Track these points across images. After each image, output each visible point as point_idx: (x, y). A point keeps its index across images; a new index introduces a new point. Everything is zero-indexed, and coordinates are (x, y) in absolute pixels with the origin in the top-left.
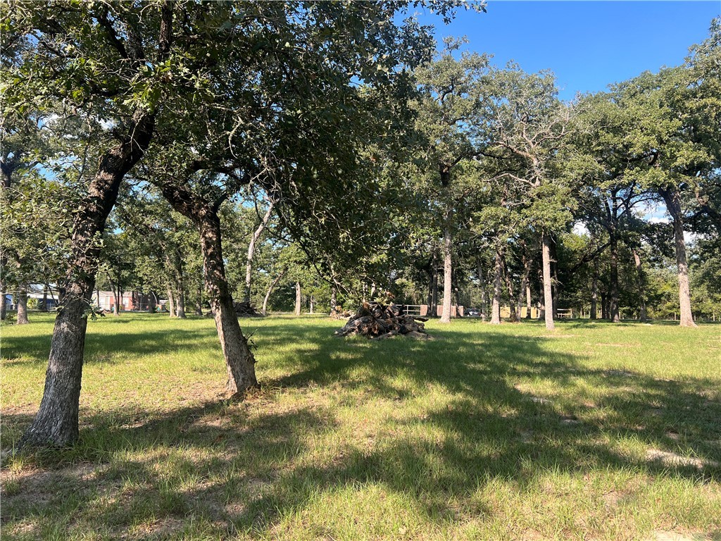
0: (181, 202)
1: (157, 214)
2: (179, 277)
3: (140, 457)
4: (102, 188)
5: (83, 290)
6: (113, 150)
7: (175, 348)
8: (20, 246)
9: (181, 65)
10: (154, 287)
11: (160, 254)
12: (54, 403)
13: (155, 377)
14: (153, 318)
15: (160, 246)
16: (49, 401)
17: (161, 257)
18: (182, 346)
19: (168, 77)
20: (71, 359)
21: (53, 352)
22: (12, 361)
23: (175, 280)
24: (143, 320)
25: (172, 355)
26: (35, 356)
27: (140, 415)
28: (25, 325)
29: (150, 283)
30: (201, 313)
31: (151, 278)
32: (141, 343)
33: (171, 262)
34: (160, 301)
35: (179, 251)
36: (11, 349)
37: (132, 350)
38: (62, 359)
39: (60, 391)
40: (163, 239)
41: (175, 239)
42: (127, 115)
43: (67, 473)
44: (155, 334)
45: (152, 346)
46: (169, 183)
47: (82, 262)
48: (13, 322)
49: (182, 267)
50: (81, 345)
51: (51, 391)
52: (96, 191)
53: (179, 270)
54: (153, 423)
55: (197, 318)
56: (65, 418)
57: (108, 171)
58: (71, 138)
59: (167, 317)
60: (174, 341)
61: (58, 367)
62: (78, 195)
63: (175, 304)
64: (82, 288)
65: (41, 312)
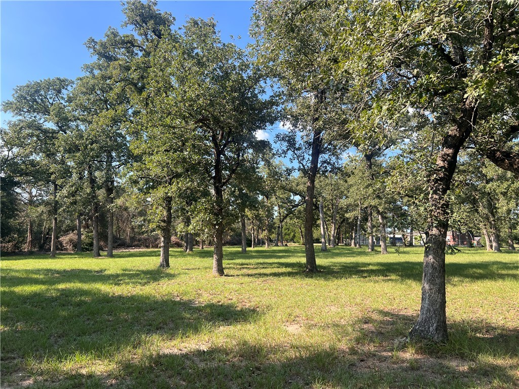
0: (503, 160)
1: (470, 172)
2: (492, 219)
3: (500, 362)
4: (446, 160)
5: (441, 233)
6: (450, 132)
7: (502, 277)
8: (380, 204)
9: (510, 55)
10: (470, 228)
11: (474, 202)
12: (430, 310)
13: (490, 298)
14: (473, 252)
15: (474, 196)
16: (426, 309)
17: (475, 204)
18: (508, 275)
19: (500, 68)
20: (438, 281)
21: (425, 275)
22: (386, 278)
23: (488, 222)
24: (465, 253)
25: (500, 283)
26: (399, 276)
27: (489, 328)
28: (386, 255)
29: (466, 224)
30: (514, 248)
31: (467, 221)
32: (471, 271)
33: (484, 208)
34: (475, 238)
35: (491, 198)
36: (384, 270)
37: (467, 276)
38: (431, 282)
39: (432, 303)
40: (476, 190)
41: (487, 190)
42: (452, 105)
43: (446, 363)
44: (479, 264)
45: (480, 274)
46: (491, 147)
47: (438, 213)
48: (378, 252)
49: (494, 210)
50: (443, 271)
51: (426, 302)
52: (442, 163)
53: (491, 213)
54: (501, 335)
55: (512, 253)
56: (438, 322)
57: (449, 147)
58: (404, 130)
59: (484, 251)
60: (498, 271)
61: (430, 286)
62: (431, 167)
63: (490, 241)
64: (440, 231)
65: (392, 246)
